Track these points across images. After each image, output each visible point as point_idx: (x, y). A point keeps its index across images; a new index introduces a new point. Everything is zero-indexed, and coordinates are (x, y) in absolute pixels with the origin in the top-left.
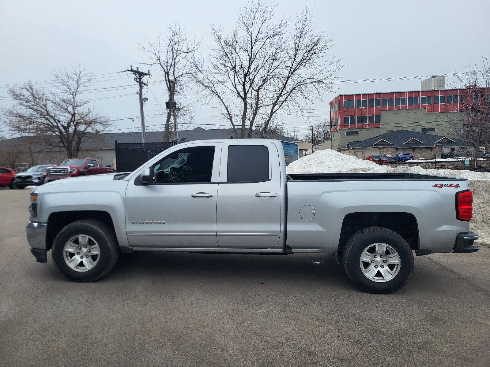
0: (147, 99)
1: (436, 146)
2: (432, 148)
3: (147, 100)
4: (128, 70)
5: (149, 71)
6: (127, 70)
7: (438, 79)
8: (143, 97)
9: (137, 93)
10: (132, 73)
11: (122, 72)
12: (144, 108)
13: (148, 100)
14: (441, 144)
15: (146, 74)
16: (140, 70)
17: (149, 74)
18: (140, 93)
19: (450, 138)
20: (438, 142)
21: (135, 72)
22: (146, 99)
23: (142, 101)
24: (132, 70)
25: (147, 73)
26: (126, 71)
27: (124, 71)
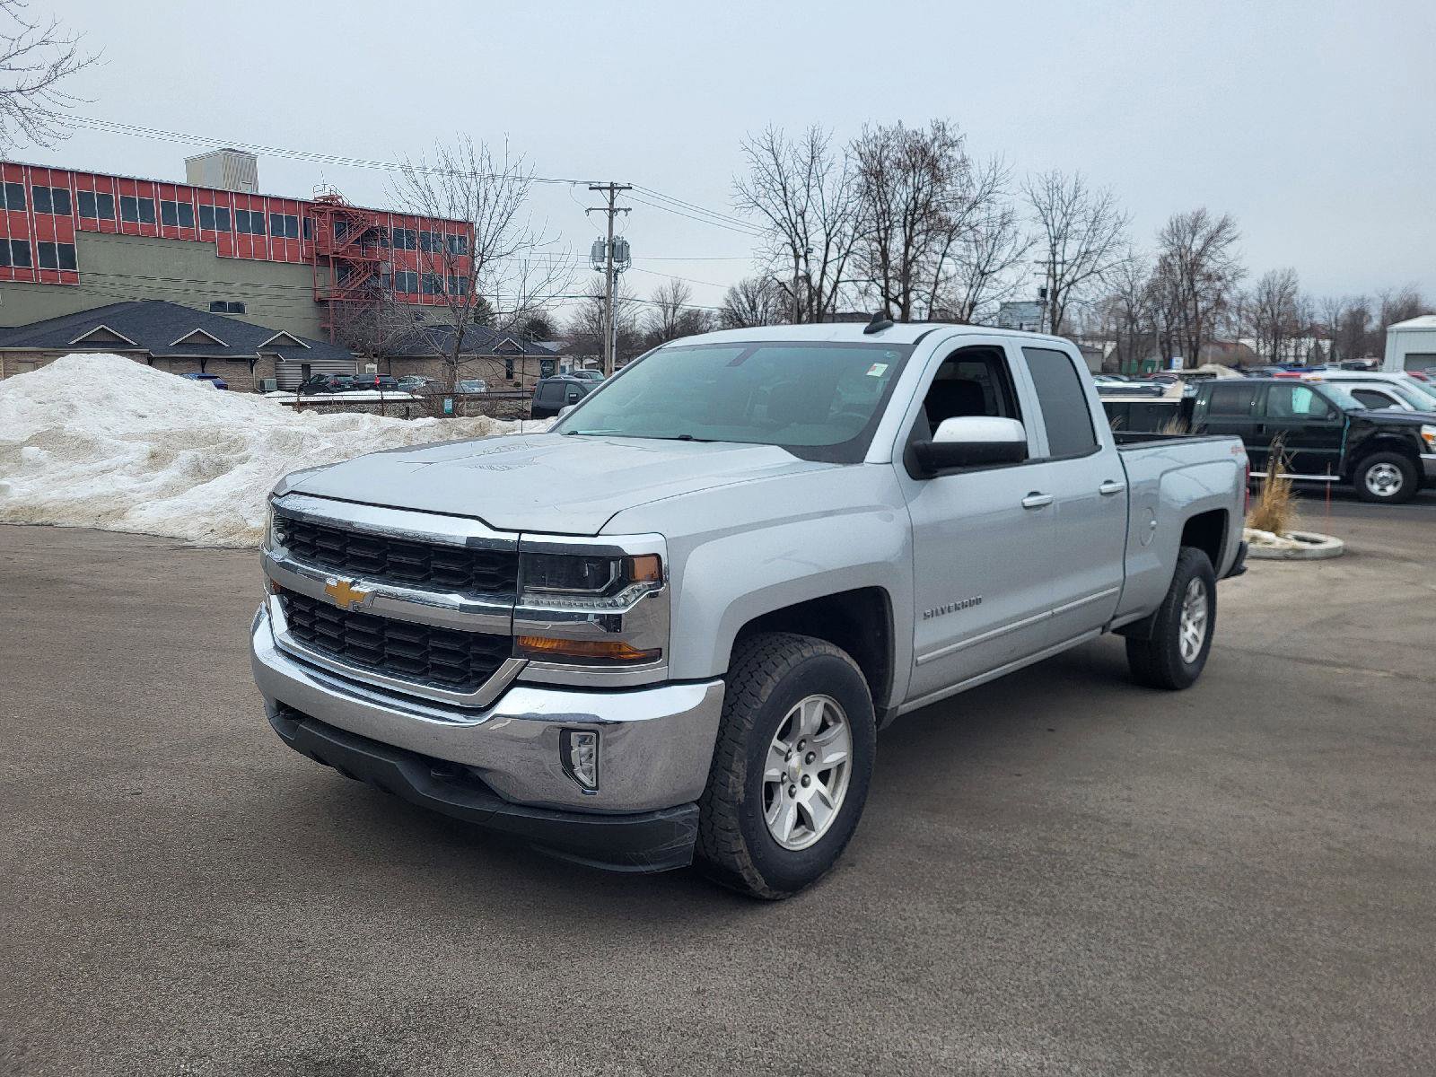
1: (263, 356)
2: (252, 362)
7: (240, 161)
14: (276, 353)
19: (298, 337)
20: (266, 345)
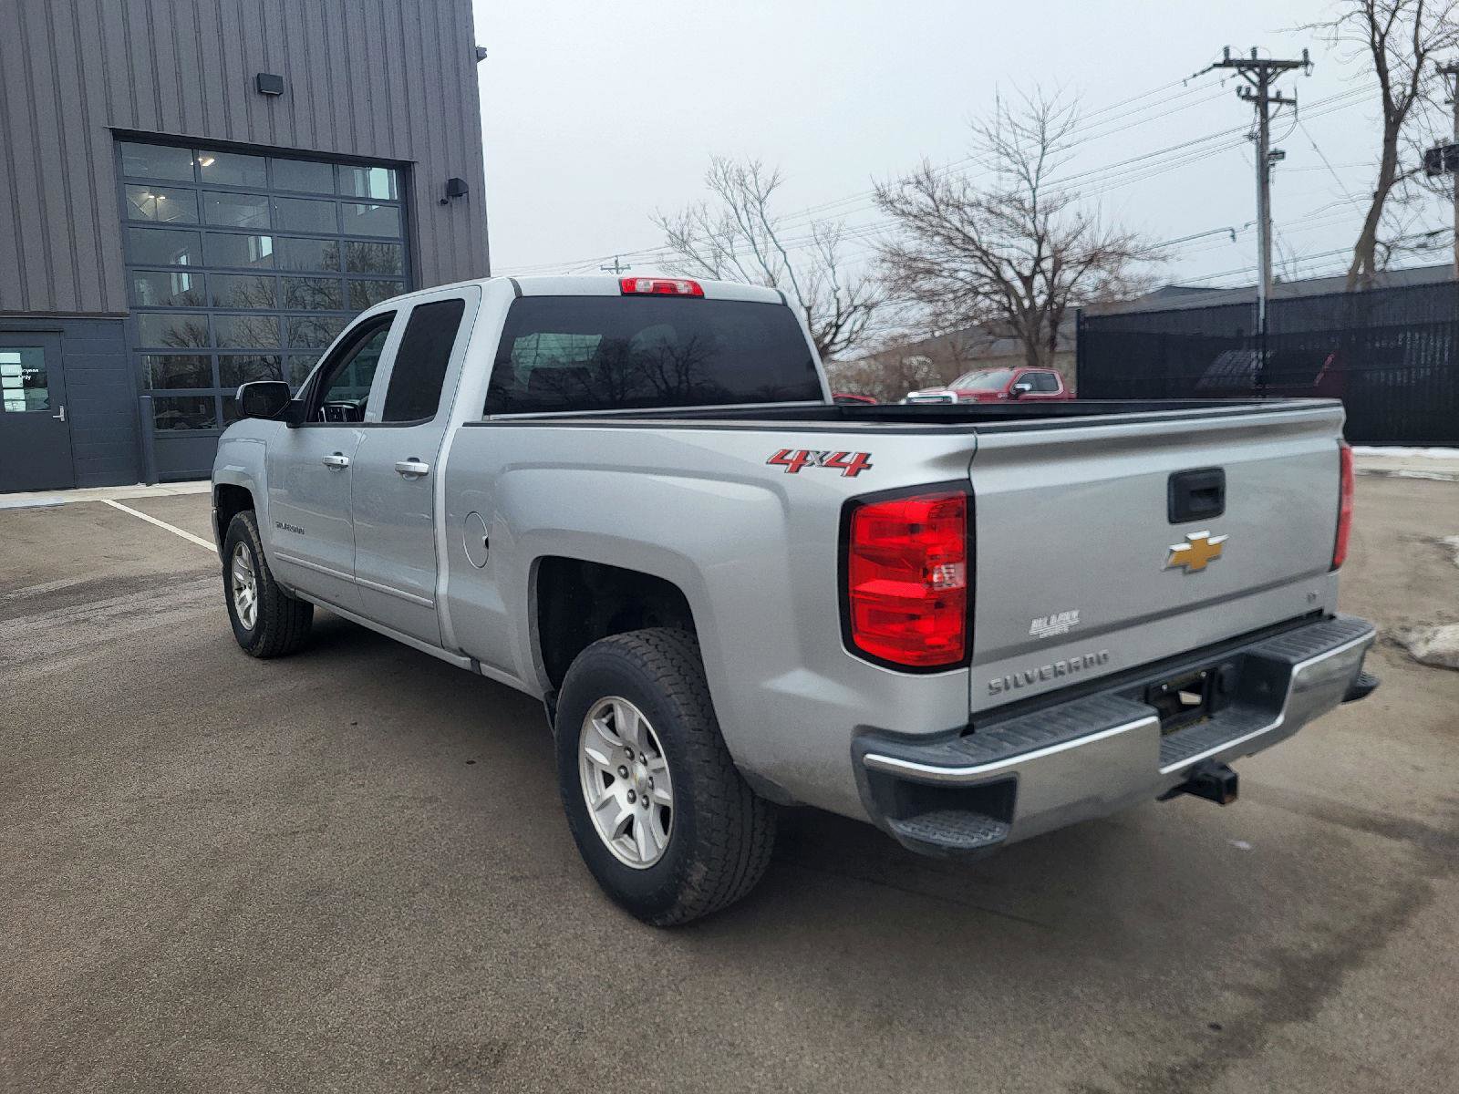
0: (1283, 153)
3: (1283, 157)
4: (1216, 65)
5: (1306, 53)
6: (1211, 65)
8: (1271, 148)
9: (1251, 137)
10: (1234, 70)
11: (1195, 76)
12: (1273, 188)
13: (1287, 155)
15: (1295, 65)
16: (1262, 56)
17: (1306, 63)
18: (1262, 137)
21: (1242, 66)
22: (1280, 155)
23: (1267, 160)
24: (1228, 63)
25: (1300, 58)
26: (1210, 69)
27: (1203, 72)
